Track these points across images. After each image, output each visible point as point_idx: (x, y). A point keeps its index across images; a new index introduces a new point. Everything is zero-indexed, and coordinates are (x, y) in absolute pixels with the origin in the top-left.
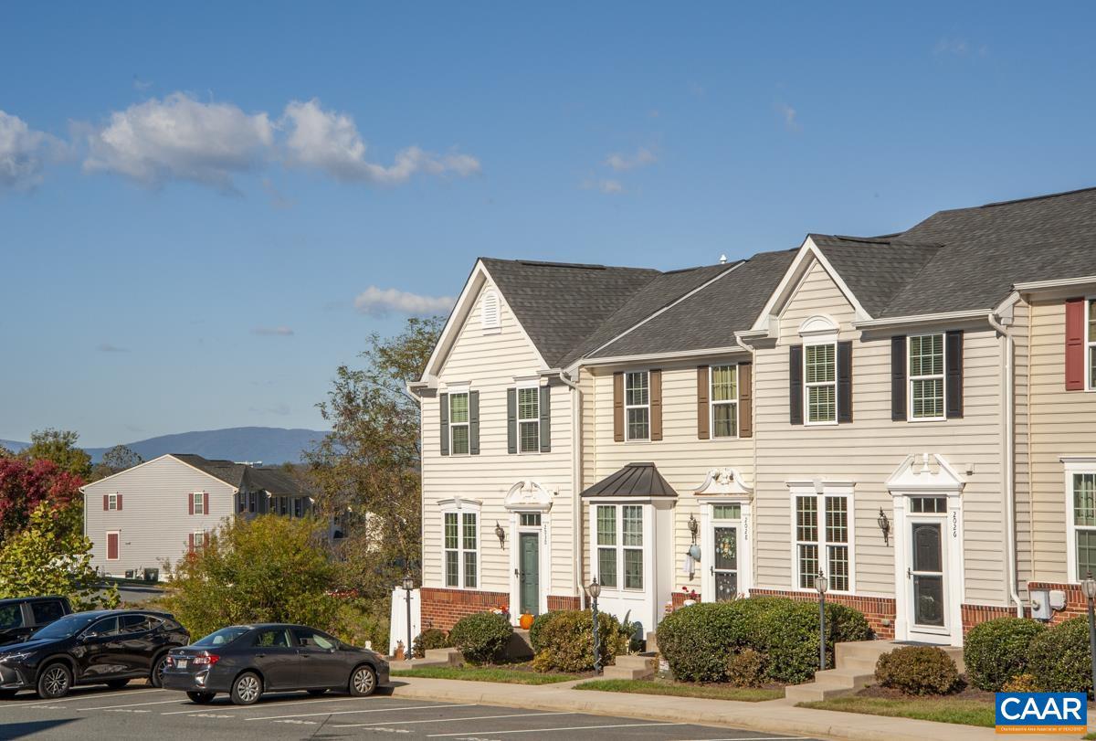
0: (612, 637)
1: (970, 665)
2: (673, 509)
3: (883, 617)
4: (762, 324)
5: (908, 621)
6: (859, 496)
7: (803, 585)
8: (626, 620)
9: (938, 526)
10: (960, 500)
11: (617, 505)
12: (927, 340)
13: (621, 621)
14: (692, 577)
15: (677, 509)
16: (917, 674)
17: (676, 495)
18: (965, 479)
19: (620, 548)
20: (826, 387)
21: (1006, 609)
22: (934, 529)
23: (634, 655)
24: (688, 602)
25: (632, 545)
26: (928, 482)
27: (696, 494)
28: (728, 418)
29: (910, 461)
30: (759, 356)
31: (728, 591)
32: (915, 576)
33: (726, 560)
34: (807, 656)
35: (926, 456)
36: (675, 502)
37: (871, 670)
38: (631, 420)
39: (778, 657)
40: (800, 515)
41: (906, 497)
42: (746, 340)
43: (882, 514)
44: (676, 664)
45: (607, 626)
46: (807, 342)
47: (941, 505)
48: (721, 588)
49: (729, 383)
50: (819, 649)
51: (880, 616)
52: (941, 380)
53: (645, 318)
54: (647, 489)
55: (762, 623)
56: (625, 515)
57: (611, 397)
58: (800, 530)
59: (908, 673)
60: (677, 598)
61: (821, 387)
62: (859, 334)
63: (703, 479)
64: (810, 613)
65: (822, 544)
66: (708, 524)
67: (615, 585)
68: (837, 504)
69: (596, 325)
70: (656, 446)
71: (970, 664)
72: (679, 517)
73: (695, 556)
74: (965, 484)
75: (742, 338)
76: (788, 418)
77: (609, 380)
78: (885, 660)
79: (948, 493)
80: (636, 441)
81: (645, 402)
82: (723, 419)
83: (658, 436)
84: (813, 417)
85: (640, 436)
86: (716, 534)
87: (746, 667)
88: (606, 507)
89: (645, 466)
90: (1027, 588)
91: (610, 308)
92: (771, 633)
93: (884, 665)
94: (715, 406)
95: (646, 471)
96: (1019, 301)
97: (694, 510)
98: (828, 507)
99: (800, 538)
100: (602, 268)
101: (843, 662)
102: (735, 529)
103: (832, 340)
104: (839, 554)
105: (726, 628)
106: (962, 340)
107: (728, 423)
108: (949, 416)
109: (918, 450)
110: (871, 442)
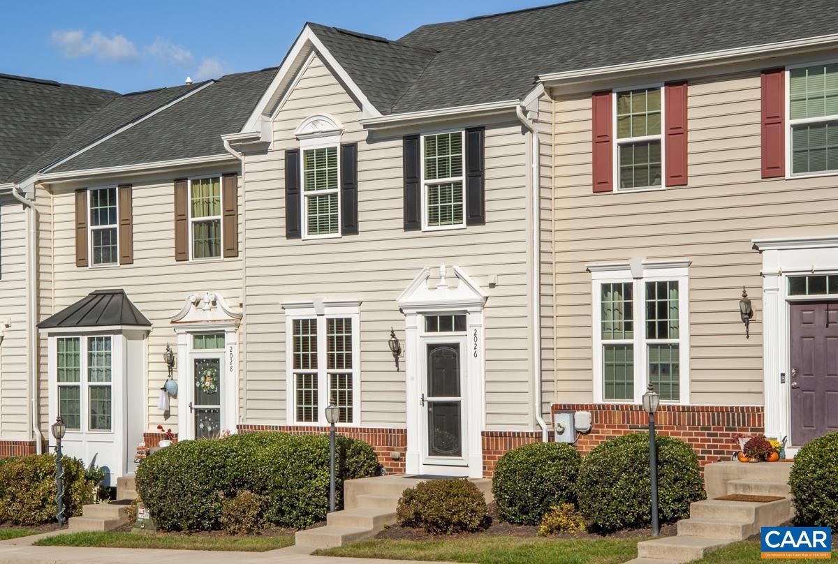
0: (77, 484)
1: (499, 497)
2: (146, 340)
3: (393, 450)
4: (253, 126)
5: (420, 453)
6: (366, 316)
7: (300, 418)
8: (92, 465)
9: (456, 346)
10: (482, 316)
11: (80, 337)
12: (443, 139)
13: (87, 466)
14: (167, 415)
15: (151, 340)
16: (447, 510)
17: (150, 325)
18: (487, 292)
19: (84, 384)
20: (326, 195)
21: (532, 434)
22: (452, 350)
23: (104, 505)
24: (164, 444)
25: (98, 381)
26: (445, 297)
27: (172, 322)
28: (209, 237)
29: (425, 275)
30: (250, 164)
31: (209, 429)
32: (429, 403)
33: (207, 397)
34: (315, 497)
35: (443, 268)
36: (148, 332)
37: (393, 509)
38: (96, 242)
39: (281, 499)
40: (296, 340)
41: (420, 315)
42: (235, 145)
43: (393, 336)
44: (160, 511)
45: (71, 471)
46: (305, 145)
47: (460, 322)
48: (202, 426)
49: (211, 197)
50: (328, 488)
51: (388, 449)
52: (460, 183)
53: (108, 134)
54: (117, 318)
55: (263, 460)
56: (90, 348)
57: (73, 217)
58: (297, 358)
59: (438, 510)
60: (151, 439)
61: (321, 196)
62: (365, 134)
63: (181, 305)
64: (317, 446)
65: (323, 372)
66: (186, 355)
67: (78, 426)
68: (340, 327)
69: (51, 142)
70: (127, 271)
71: (501, 496)
72: (152, 349)
73: (171, 393)
74: (487, 298)
75: (230, 142)
76: (283, 232)
77: (70, 198)
78: (409, 497)
79: (469, 309)
80: (102, 265)
81: (113, 221)
82: (204, 238)
83: (128, 259)
84: (312, 229)
85: (107, 260)
86: (196, 366)
87: (244, 512)
88: (67, 339)
89: (112, 294)
90: (550, 411)
91: (67, 126)
92: (274, 471)
93: (408, 502)
94: (195, 223)
95: (114, 298)
96: (543, 94)
97: (170, 340)
98: (330, 330)
99: (297, 366)
100: (56, 85)
101: (354, 501)
102: (218, 360)
103: (335, 142)
104: (342, 384)
105: (220, 468)
106: (483, 137)
107: (210, 243)
108: (469, 223)
109: (434, 262)
110: (380, 255)
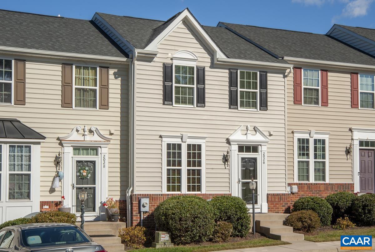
6: (208, 144)
7: (169, 190)
10: (266, 147)
12: (248, 73)
20: (186, 88)
22: (253, 160)
25: (18, 171)
32: (242, 182)
43: (228, 153)
46: (176, 63)
47: (255, 149)
49: (90, 77)
52: (257, 93)
56: (11, 151)
58: (169, 161)
61: (183, 88)
62: (209, 64)
65: (184, 168)
68: (194, 148)
76: (159, 101)
83: (21, 102)
84: (179, 102)
86: (77, 164)
94: (77, 89)
98: (189, 149)
99: (169, 165)
102: (95, 161)
103: (193, 64)
104: (193, 174)
106: (267, 76)
108: (261, 109)
